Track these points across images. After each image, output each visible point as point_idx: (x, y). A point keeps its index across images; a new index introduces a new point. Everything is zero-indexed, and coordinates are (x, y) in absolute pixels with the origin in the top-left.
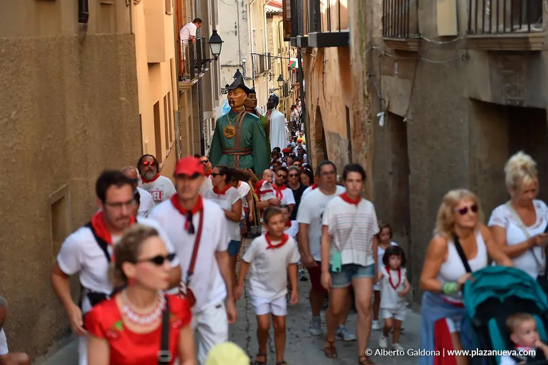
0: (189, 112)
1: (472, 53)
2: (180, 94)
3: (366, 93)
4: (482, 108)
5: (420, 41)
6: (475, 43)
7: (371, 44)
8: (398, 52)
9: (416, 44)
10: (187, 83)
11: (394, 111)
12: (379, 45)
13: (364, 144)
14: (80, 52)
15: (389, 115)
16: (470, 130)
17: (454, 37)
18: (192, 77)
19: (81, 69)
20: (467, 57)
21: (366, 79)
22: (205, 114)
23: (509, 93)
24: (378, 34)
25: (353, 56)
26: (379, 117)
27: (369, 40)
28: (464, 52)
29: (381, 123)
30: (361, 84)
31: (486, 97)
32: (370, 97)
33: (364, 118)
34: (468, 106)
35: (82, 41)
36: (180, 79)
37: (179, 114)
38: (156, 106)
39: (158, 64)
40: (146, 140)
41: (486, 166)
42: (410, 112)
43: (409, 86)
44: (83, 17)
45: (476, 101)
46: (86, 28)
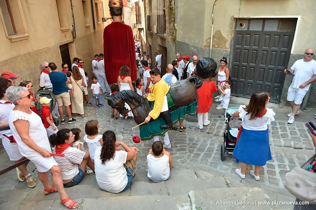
4: (160, 46)
7: (146, 31)
8: (150, 34)
9: (152, 33)
14: (94, 34)
15: (149, 44)
19: (95, 37)
20: (158, 37)
23: (162, 44)
29: (148, 46)
31: (160, 44)
32: (146, 41)
35: (95, 32)
42: (152, 44)
43: (151, 40)
44: (94, 28)
45: (159, 44)
46: (95, 30)
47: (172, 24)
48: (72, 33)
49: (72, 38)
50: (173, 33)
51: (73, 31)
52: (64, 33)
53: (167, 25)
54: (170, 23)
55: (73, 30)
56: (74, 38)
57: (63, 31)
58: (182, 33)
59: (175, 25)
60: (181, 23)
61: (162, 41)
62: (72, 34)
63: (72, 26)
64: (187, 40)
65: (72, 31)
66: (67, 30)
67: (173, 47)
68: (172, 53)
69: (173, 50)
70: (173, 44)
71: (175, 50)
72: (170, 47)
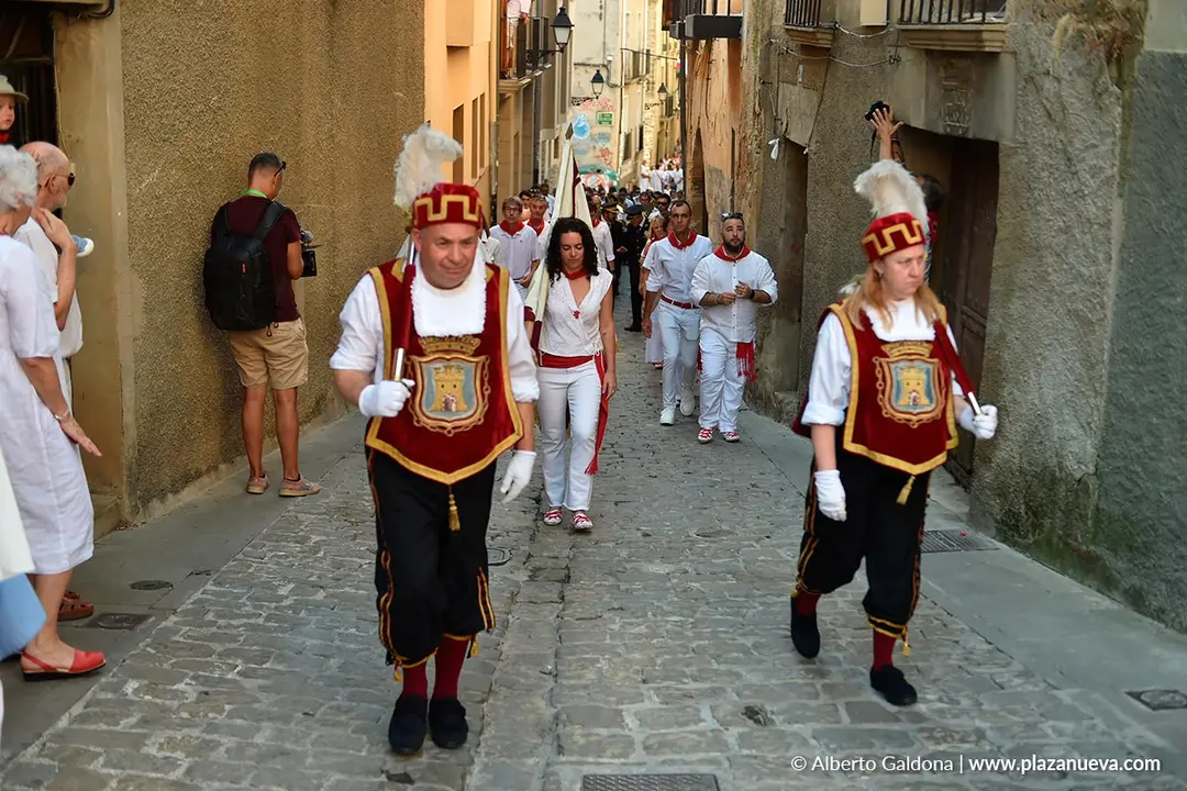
0: (515, 125)
1: (905, 53)
2: (502, 100)
3: (758, 109)
4: (916, 138)
5: (835, 33)
6: (908, 37)
7: (769, 34)
8: (804, 48)
9: (829, 36)
10: (513, 82)
11: (793, 137)
12: (780, 37)
13: (749, 185)
14: (331, 17)
15: (787, 143)
17: (881, 28)
18: (520, 74)
21: (759, 87)
22: (542, 133)
23: (950, 115)
24: (779, 20)
25: (744, 52)
26: (773, 146)
27: (766, 28)
28: (893, 51)
29: (774, 155)
30: (751, 95)
31: (918, 121)
32: (762, 116)
33: (752, 147)
36: (502, 75)
37: (498, 128)
38: (458, 113)
39: (465, 49)
42: (814, 140)
43: (816, 99)
61: (947, 89)
67: (1093, 122)
68: (1067, 187)
69: (1089, 155)
70: (1100, 94)
71: (1113, 151)
72: (1050, 133)
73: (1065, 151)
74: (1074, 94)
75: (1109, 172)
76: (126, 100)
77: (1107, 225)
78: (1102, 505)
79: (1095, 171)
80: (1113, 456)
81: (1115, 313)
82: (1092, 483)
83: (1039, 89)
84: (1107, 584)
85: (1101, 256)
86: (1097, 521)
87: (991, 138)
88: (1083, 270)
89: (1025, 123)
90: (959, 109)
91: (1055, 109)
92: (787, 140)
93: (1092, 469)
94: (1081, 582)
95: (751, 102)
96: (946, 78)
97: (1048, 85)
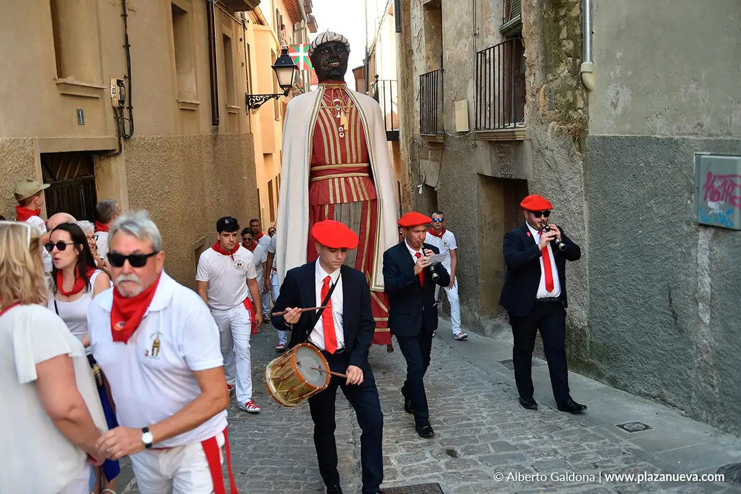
1: (479, 143)
3: (410, 172)
4: (487, 180)
5: (445, 136)
6: (479, 136)
7: (413, 138)
8: (430, 143)
9: (442, 138)
11: (429, 183)
12: (419, 139)
13: (409, 207)
14: (214, 145)
15: (426, 186)
16: (478, 195)
17: (467, 132)
19: (214, 158)
20: (476, 146)
21: (410, 162)
23: (503, 169)
24: (417, 132)
25: (401, 146)
26: (419, 188)
27: (411, 135)
28: (473, 142)
29: (420, 192)
30: (407, 165)
31: (488, 173)
32: (413, 175)
33: (410, 189)
34: (476, 180)
35: (215, 138)
38: (270, 183)
39: (271, 154)
40: (262, 206)
41: (489, 220)
42: (439, 184)
43: (438, 165)
44: (215, 122)
45: (482, 176)
46: (217, 129)
47: (563, 70)
48: (118, 111)
49: (113, 134)
50: (572, 106)
51: (121, 108)
52: (78, 104)
53: (533, 80)
54: (548, 68)
55: (121, 102)
56: (124, 135)
57: (69, 93)
58: (628, 97)
59: (586, 66)
60: (619, 55)
61: (501, 158)
62: (116, 118)
63: (119, 83)
64: (659, 123)
65: (116, 104)
66: (94, 95)
67: (570, 168)
68: (561, 197)
69: (570, 183)
70: (572, 156)
71: (581, 181)
72: (550, 174)
73: (559, 182)
74: (560, 156)
75: (580, 190)
76: (129, 192)
77: (581, 213)
78: (593, 340)
79: (573, 190)
80: (595, 317)
81: (589, 253)
82: (587, 330)
83: (543, 155)
84: (599, 376)
85: (580, 227)
86: (591, 347)
87: (523, 178)
88: (572, 234)
89: (539, 170)
90: (506, 166)
91: (552, 164)
92: (426, 185)
93: (586, 324)
94: (587, 376)
95: (407, 169)
96: (500, 153)
97: (548, 153)
